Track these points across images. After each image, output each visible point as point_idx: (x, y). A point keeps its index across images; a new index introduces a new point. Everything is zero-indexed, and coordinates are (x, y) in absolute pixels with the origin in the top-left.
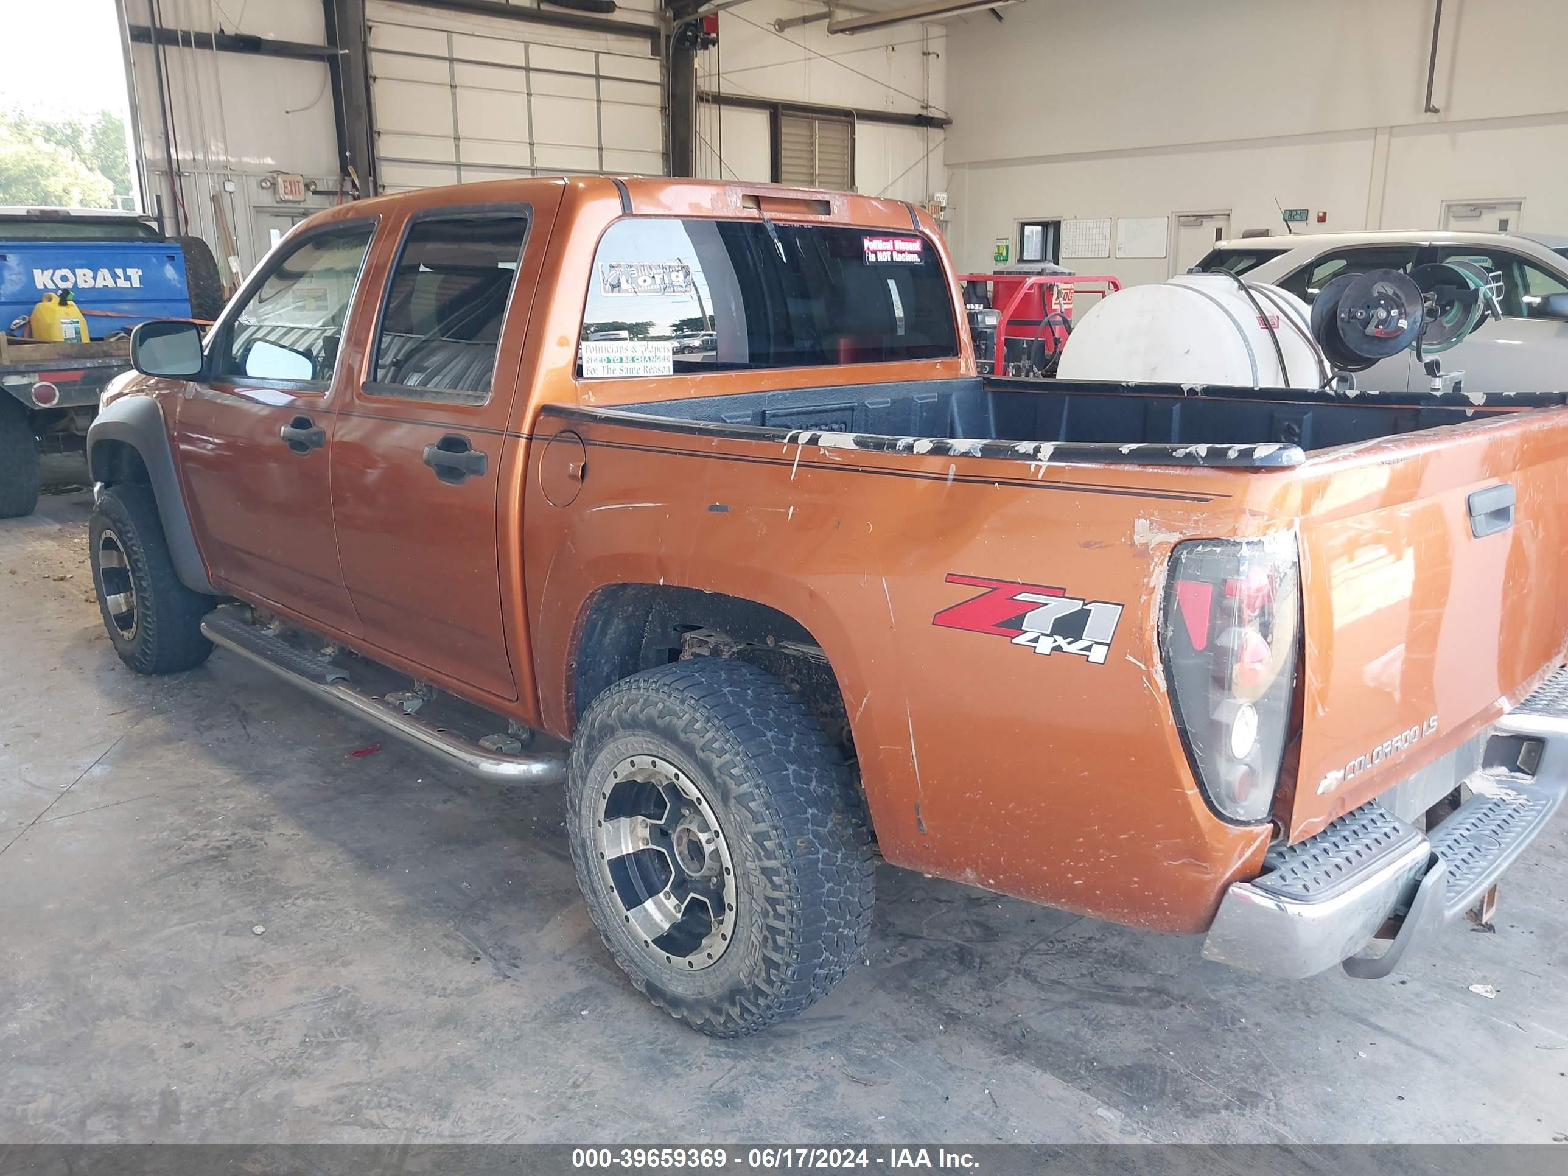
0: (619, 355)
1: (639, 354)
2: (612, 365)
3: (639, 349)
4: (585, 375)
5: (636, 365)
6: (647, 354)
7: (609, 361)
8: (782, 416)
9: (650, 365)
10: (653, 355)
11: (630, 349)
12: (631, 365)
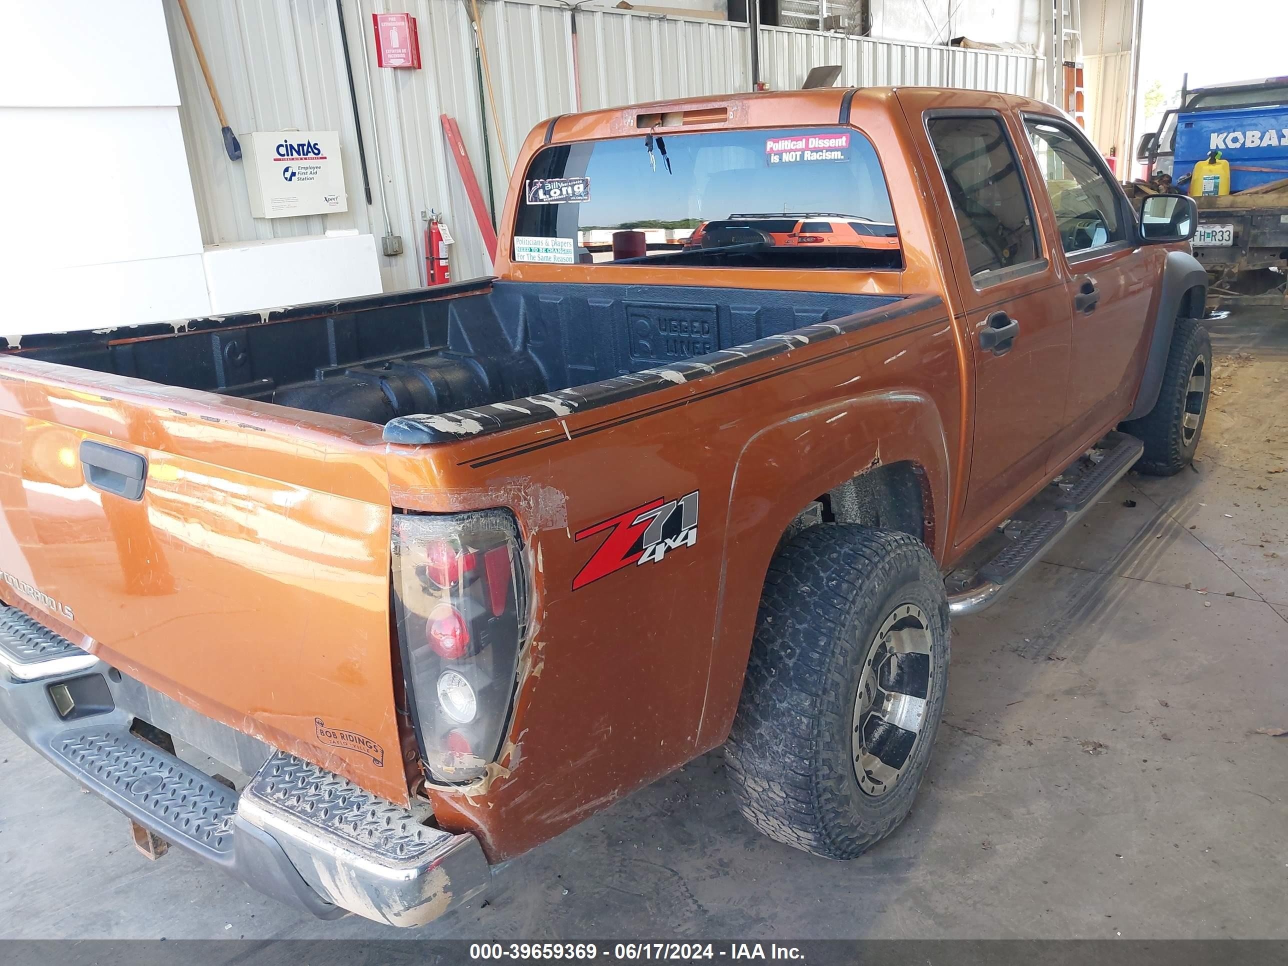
0: (537, 246)
1: (550, 247)
2: (533, 254)
3: (550, 243)
4: (517, 259)
5: (548, 255)
6: (555, 247)
7: (531, 251)
8: (636, 306)
9: (558, 255)
10: (560, 247)
11: (544, 242)
12: (545, 254)
